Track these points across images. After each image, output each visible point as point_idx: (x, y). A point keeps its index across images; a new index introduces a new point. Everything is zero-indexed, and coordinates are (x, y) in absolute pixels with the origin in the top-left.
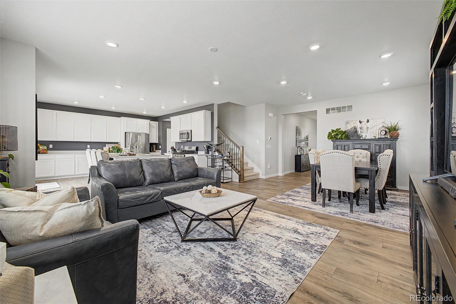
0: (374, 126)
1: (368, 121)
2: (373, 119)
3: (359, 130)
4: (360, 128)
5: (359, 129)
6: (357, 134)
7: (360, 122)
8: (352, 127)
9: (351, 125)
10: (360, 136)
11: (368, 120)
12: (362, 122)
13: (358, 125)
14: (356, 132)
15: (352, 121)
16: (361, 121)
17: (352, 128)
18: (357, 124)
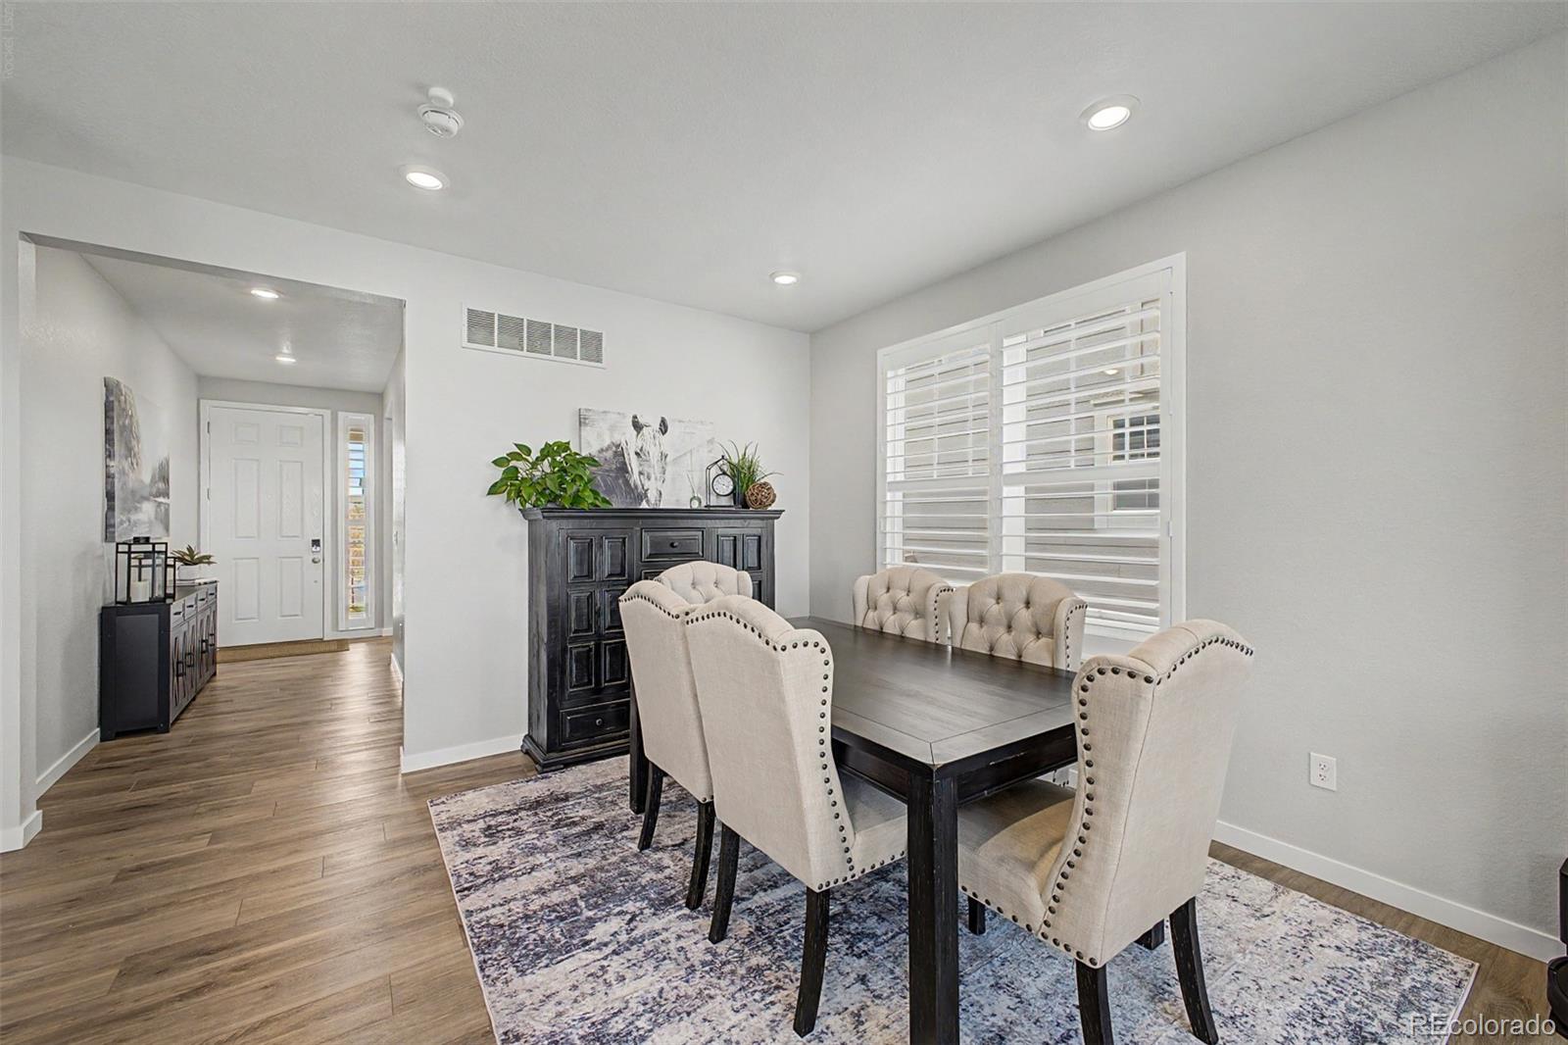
0: (685, 454)
1: (664, 427)
2: (680, 421)
3: (634, 464)
4: (637, 453)
5: (633, 457)
6: (627, 482)
7: (637, 426)
8: (607, 442)
9: (599, 435)
10: (639, 494)
11: (663, 421)
12: (645, 428)
13: (631, 441)
14: (623, 469)
15: (604, 412)
16: (641, 420)
17: (607, 450)
18: (624, 434)
